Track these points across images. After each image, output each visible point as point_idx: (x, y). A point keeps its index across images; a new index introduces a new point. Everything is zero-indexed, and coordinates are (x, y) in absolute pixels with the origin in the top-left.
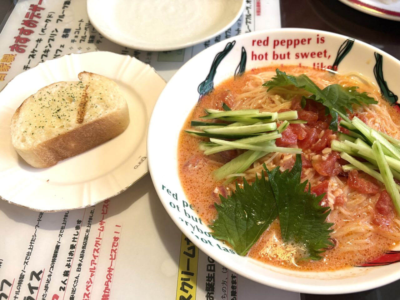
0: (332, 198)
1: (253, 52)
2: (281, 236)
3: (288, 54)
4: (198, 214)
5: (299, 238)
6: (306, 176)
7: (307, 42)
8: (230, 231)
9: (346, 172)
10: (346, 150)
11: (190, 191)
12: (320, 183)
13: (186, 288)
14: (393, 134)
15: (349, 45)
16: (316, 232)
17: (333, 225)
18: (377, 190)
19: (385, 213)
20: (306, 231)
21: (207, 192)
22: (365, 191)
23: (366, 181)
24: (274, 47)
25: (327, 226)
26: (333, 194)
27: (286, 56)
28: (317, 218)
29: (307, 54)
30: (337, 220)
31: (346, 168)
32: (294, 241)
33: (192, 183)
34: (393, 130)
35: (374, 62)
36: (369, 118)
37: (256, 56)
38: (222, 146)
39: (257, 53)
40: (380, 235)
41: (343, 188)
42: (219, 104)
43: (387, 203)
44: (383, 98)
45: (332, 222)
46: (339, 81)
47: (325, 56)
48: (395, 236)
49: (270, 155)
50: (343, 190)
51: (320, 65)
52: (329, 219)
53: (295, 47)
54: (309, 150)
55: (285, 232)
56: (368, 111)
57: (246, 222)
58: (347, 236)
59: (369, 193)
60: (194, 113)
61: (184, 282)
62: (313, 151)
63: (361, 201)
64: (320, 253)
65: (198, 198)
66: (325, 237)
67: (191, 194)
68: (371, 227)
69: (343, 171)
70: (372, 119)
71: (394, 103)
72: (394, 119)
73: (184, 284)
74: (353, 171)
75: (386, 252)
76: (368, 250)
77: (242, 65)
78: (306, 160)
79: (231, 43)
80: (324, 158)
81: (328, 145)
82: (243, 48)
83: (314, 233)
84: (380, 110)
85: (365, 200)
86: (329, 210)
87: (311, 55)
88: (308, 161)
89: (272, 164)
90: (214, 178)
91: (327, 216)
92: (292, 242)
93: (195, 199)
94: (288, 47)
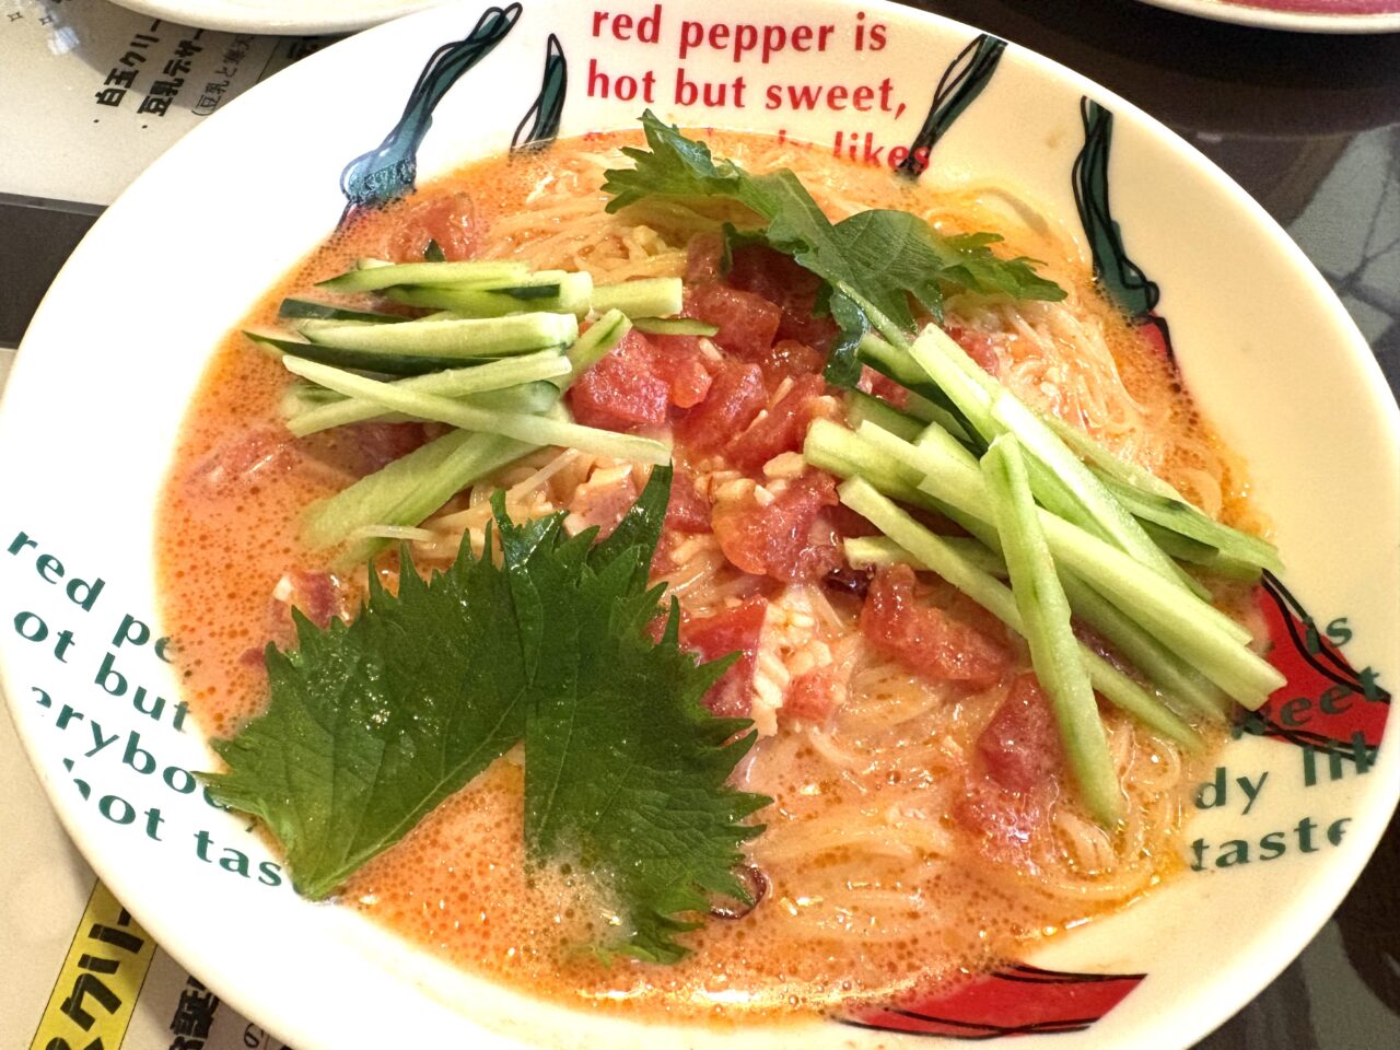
0: (773, 678)
1: (593, 63)
2: (522, 827)
3: (739, 85)
4: (184, 683)
5: (602, 847)
6: (677, 566)
7: (814, 42)
8: (300, 776)
9: (858, 571)
10: (871, 471)
11: (183, 580)
12: (733, 603)
13: (90, 1003)
14: (1117, 436)
15: (982, 63)
16: (680, 827)
17: (765, 804)
18: (991, 667)
19: (1018, 778)
20: (636, 817)
21: (255, 593)
22: (936, 665)
23: (952, 623)
24: (683, 54)
25: (737, 806)
26: (784, 660)
27: (730, 94)
28: (694, 764)
29: (813, 92)
30: (788, 785)
31: (860, 550)
32: (576, 856)
33: (203, 547)
34: (1120, 419)
35: (1075, 139)
36: (1019, 358)
37: (605, 79)
38: (351, 401)
39: (612, 69)
40: (980, 882)
41: (838, 640)
42: (412, 244)
43: (1034, 737)
44: (1098, 292)
45: (765, 791)
46: (926, 208)
47: (884, 106)
48: (1050, 896)
49: (538, 460)
50: (832, 651)
51: (861, 143)
52: (752, 775)
53: (766, 59)
54: (719, 460)
55: (541, 808)
56: (1020, 329)
57: (384, 743)
58: (824, 866)
59: (955, 677)
60: (305, 273)
61: (89, 976)
62: (732, 462)
63: (914, 711)
64: (681, 931)
65: (207, 618)
66: (719, 854)
67: (184, 595)
68: (941, 840)
69: (845, 561)
70: (1030, 364)
71: (1139, 315)
72: (1133, 378)
73: (86, 985)
74: (893, 569)
75: (994, 969)
76: (910, 947)
77: (545, 112)
78: (690, 495)
79: (503, 13)
80: (765, 495)
81: (795, 444)
82: (552, 38)
83: (671, 833)
84: (1073, 333)
85: (932, 710)
86: (748, 731)
87: (831, 97)
88: (697, 502)
89: (541, 497)
90: (305, 535)
91: (736, 762)
92: (568, 859)
93: (191, 623)
94: (737, 58)
